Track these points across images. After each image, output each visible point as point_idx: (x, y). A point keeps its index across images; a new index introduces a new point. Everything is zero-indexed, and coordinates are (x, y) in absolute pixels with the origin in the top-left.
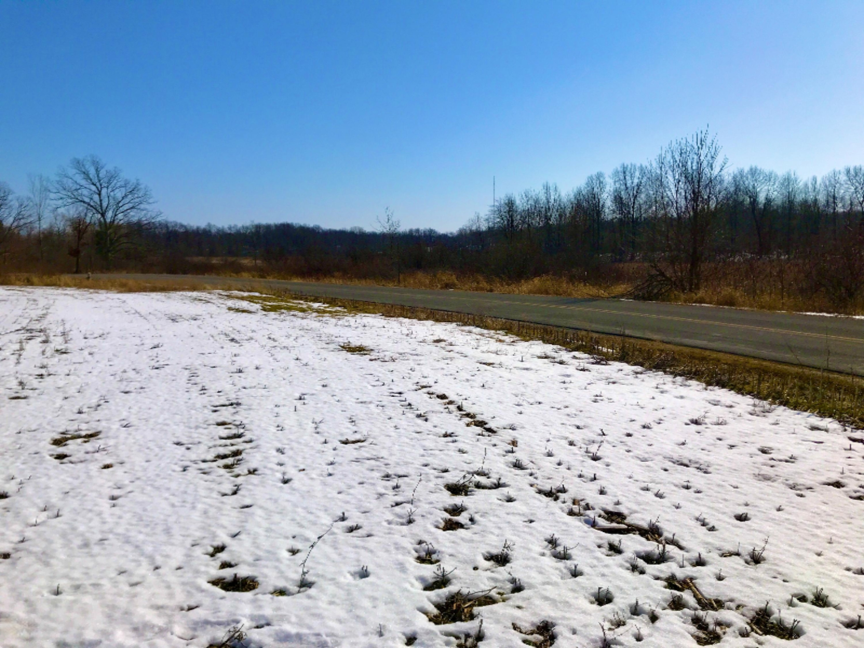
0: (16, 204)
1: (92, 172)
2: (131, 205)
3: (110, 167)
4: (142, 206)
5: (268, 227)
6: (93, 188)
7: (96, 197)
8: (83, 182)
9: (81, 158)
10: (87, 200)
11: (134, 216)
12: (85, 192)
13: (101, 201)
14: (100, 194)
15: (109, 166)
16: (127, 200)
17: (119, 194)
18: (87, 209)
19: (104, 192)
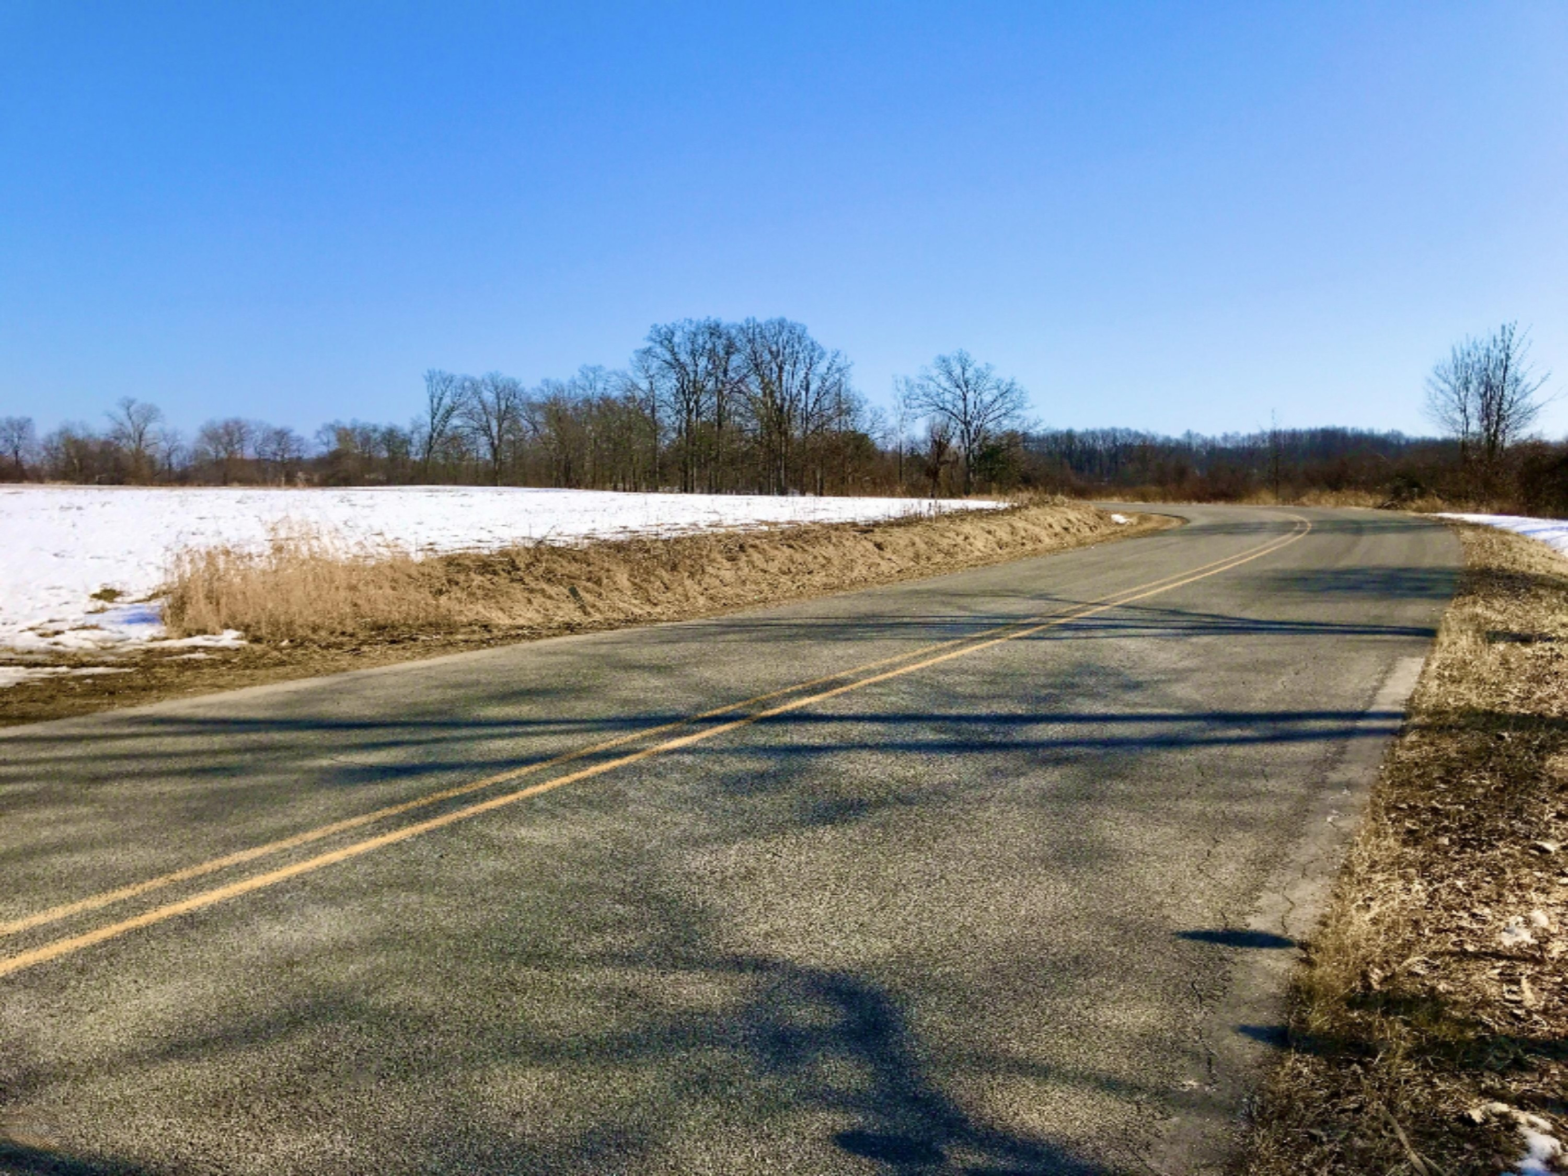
0: (869, 415)
1: (957, 371)
2: (1003, 411)
3: (980, 364)
4: (1017, 412)
5: (1294, 436)
6: (958, 391)
7: (961, 404)
8: (946, 385)
9: (946, 353)
10: (950, 407)
11: (1007, 425)
12: (948, 397)
13: (965, 407)
14: (965, 400)
15: (978, 361)
16: (997, 405)
17: (988, 398)
18: (950, 418)
19: (970, 395)
